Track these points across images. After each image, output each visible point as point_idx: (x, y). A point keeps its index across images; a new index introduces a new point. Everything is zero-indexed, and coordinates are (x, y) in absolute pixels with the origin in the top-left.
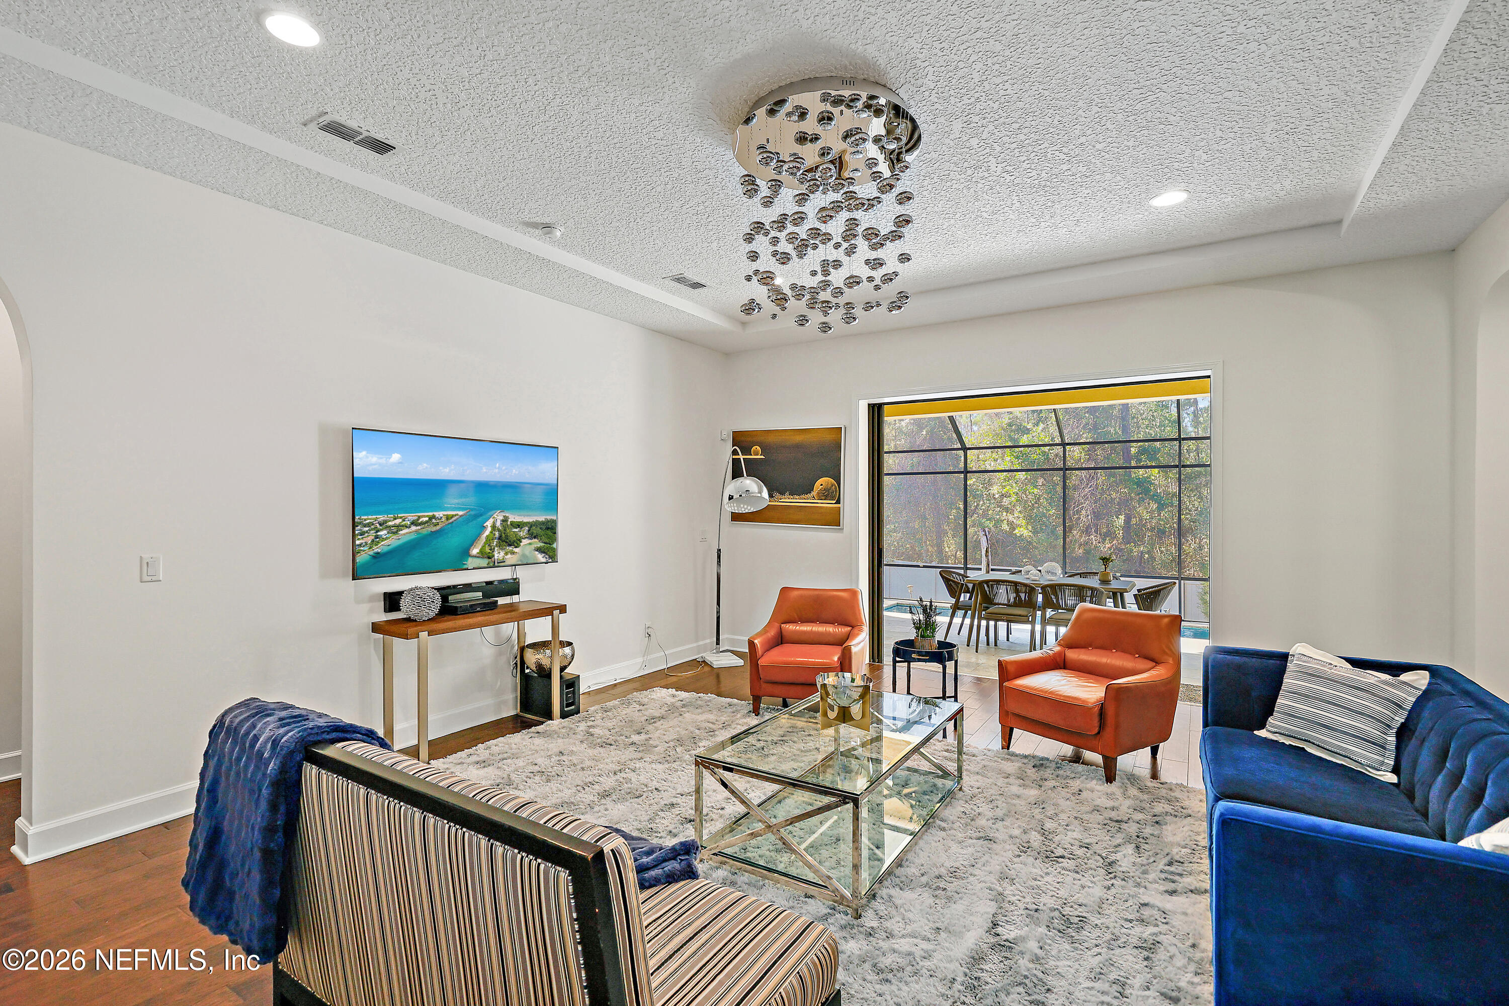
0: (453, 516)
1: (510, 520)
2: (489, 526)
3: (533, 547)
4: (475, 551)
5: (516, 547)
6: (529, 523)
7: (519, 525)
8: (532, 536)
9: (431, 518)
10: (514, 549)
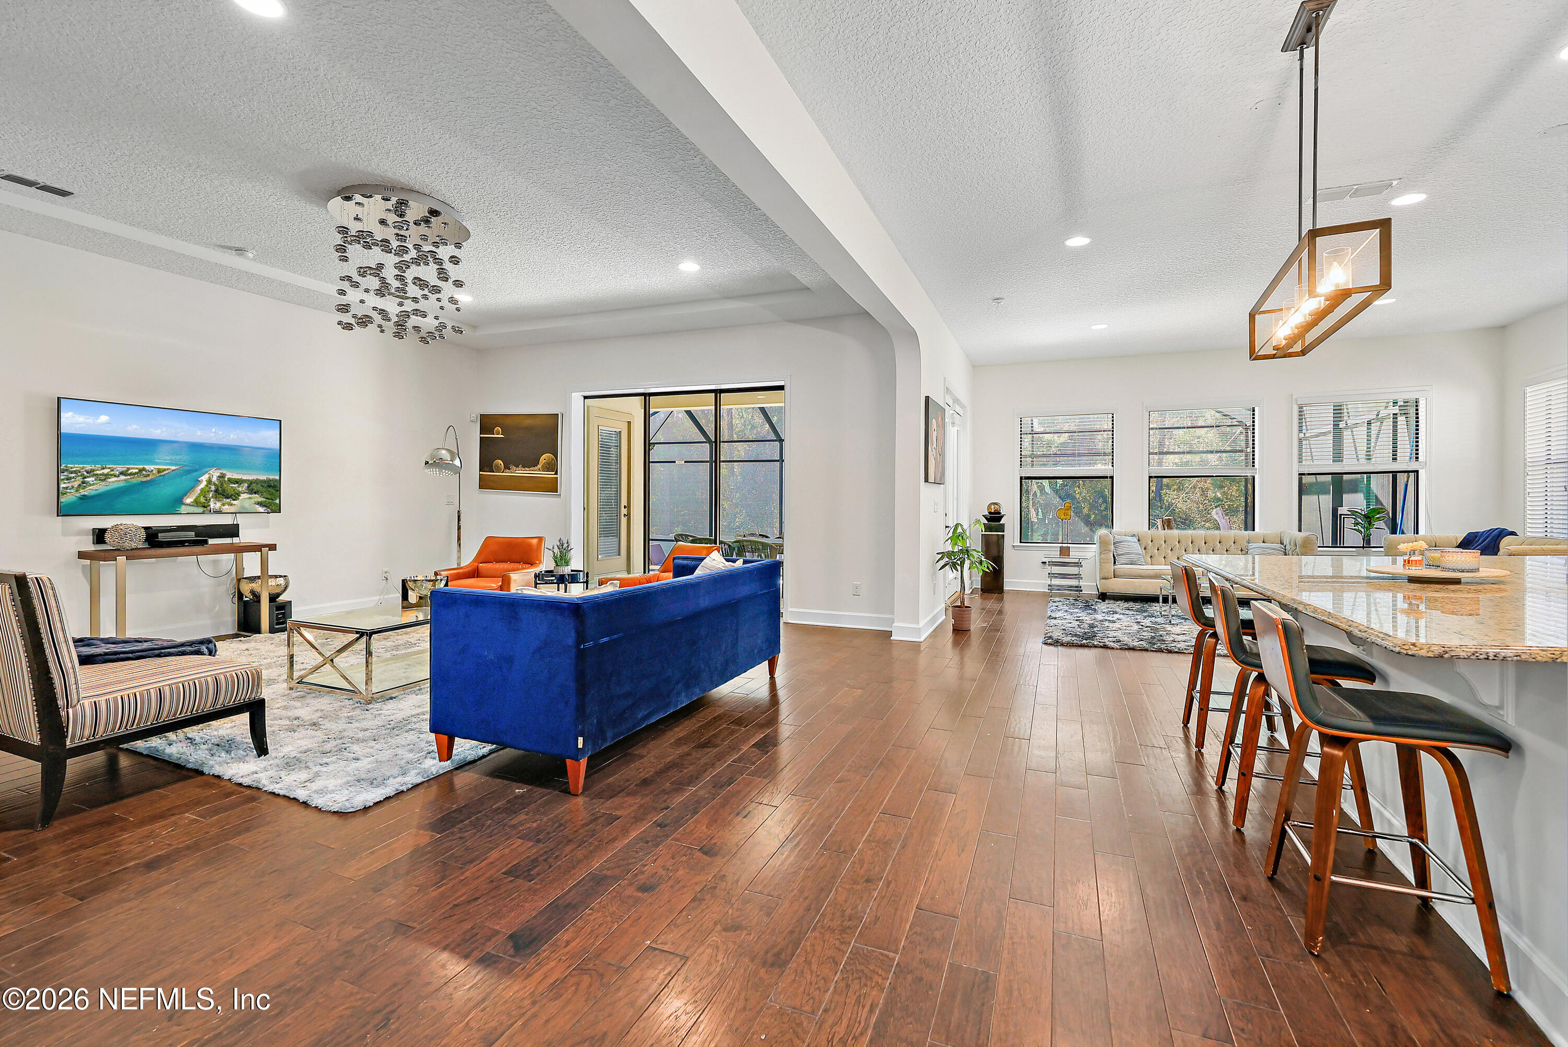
0: (165, 470)
1: (227, 477)
2: (204, 480)
3: (253, 501)
4: (189, 500)
5: (235, 500)
6: (248, 480)
7: (238, 482)
8: (251, 491)
9: (141, 471)
10: (232, 502)
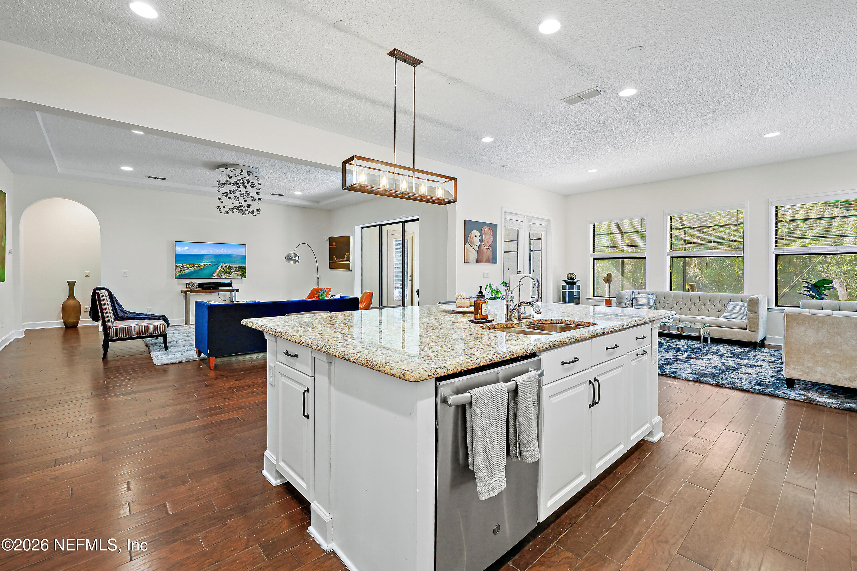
0: (207, 265)
1: (228, 266)
2: (220, 268)
3: (237, 274)
4: (215, 275)
6: (235, 267)
7: (231, 268)
8: (236, 271)
9: (199, 265)
10: (229, 274)
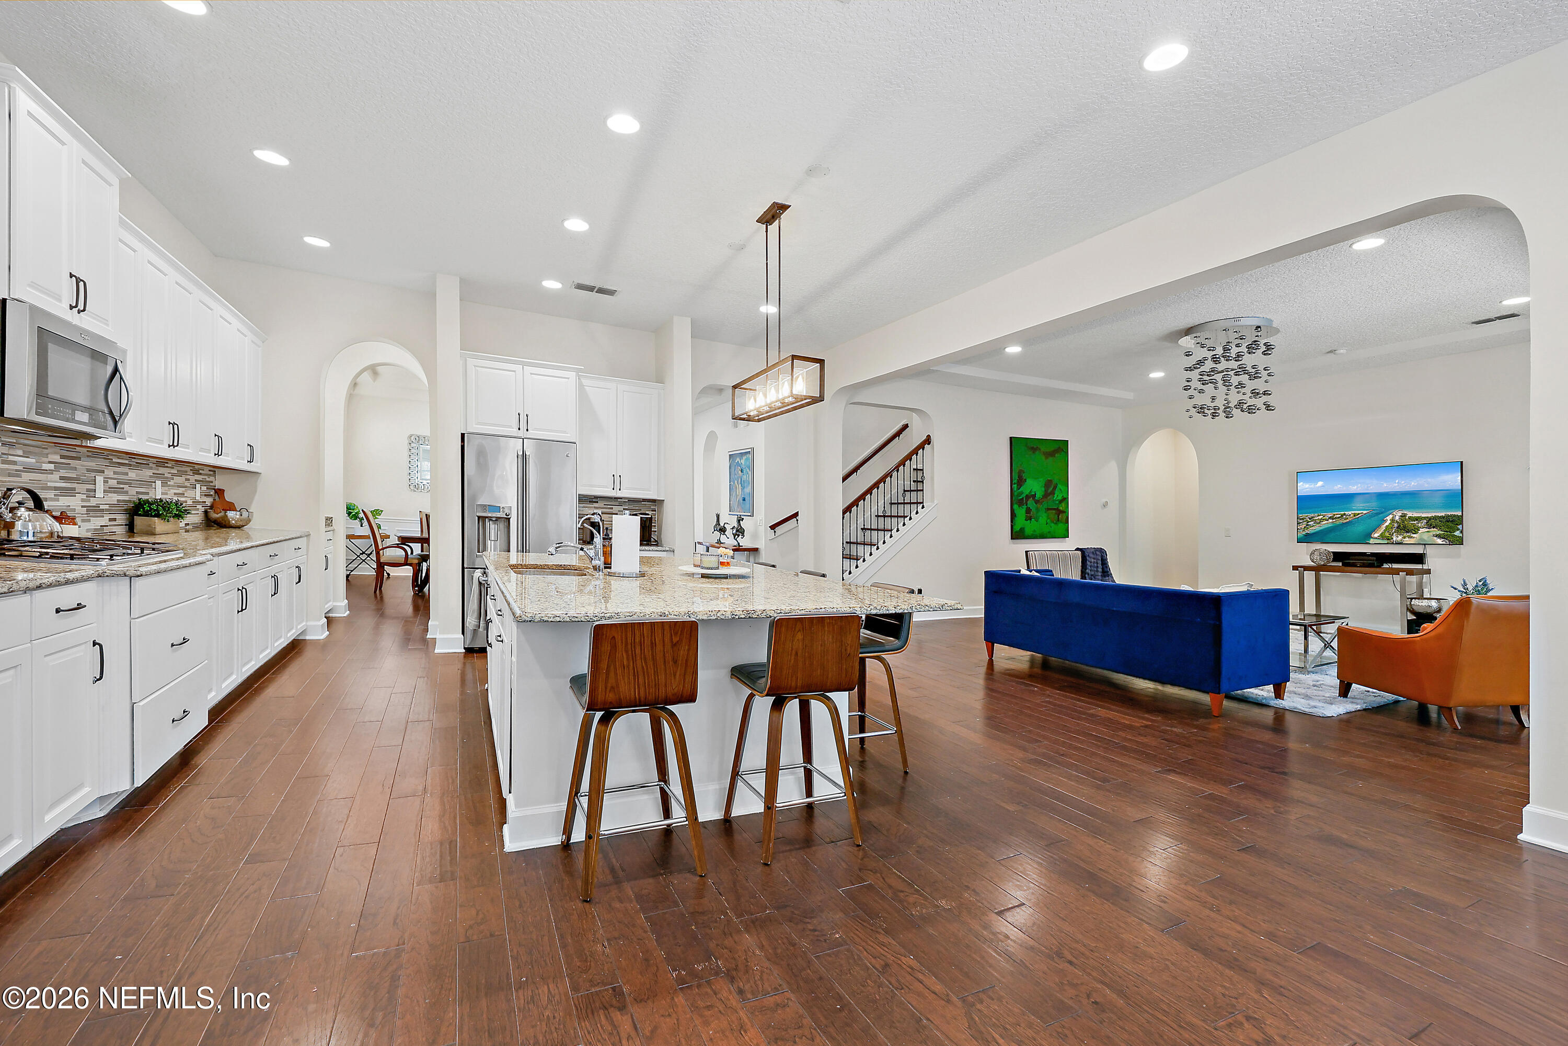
0: (1359, 514)
1: (1408, 516)
2: (1389, 520)
3: (1431, 534)
4: (1377, 534)
6: (1427, 517)
7: (1417, 519)
8: (1431, 526)
9: (1342, 516)
10: (1413, 535)
